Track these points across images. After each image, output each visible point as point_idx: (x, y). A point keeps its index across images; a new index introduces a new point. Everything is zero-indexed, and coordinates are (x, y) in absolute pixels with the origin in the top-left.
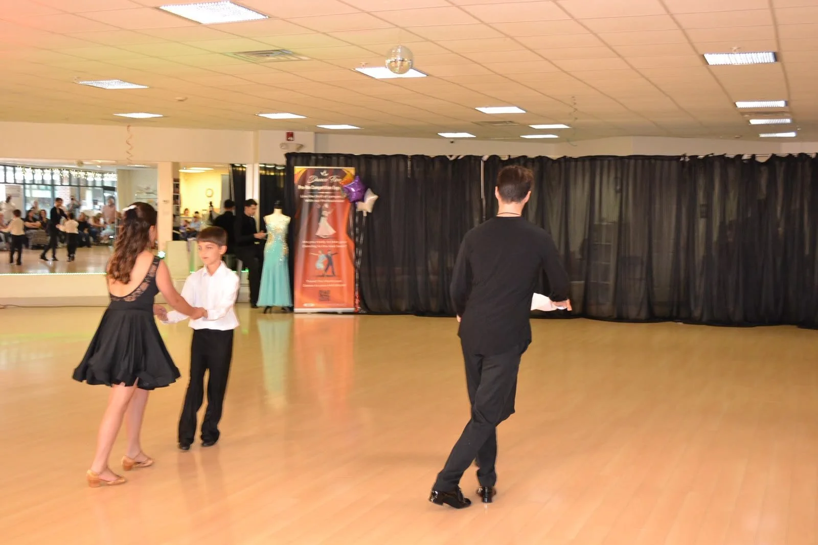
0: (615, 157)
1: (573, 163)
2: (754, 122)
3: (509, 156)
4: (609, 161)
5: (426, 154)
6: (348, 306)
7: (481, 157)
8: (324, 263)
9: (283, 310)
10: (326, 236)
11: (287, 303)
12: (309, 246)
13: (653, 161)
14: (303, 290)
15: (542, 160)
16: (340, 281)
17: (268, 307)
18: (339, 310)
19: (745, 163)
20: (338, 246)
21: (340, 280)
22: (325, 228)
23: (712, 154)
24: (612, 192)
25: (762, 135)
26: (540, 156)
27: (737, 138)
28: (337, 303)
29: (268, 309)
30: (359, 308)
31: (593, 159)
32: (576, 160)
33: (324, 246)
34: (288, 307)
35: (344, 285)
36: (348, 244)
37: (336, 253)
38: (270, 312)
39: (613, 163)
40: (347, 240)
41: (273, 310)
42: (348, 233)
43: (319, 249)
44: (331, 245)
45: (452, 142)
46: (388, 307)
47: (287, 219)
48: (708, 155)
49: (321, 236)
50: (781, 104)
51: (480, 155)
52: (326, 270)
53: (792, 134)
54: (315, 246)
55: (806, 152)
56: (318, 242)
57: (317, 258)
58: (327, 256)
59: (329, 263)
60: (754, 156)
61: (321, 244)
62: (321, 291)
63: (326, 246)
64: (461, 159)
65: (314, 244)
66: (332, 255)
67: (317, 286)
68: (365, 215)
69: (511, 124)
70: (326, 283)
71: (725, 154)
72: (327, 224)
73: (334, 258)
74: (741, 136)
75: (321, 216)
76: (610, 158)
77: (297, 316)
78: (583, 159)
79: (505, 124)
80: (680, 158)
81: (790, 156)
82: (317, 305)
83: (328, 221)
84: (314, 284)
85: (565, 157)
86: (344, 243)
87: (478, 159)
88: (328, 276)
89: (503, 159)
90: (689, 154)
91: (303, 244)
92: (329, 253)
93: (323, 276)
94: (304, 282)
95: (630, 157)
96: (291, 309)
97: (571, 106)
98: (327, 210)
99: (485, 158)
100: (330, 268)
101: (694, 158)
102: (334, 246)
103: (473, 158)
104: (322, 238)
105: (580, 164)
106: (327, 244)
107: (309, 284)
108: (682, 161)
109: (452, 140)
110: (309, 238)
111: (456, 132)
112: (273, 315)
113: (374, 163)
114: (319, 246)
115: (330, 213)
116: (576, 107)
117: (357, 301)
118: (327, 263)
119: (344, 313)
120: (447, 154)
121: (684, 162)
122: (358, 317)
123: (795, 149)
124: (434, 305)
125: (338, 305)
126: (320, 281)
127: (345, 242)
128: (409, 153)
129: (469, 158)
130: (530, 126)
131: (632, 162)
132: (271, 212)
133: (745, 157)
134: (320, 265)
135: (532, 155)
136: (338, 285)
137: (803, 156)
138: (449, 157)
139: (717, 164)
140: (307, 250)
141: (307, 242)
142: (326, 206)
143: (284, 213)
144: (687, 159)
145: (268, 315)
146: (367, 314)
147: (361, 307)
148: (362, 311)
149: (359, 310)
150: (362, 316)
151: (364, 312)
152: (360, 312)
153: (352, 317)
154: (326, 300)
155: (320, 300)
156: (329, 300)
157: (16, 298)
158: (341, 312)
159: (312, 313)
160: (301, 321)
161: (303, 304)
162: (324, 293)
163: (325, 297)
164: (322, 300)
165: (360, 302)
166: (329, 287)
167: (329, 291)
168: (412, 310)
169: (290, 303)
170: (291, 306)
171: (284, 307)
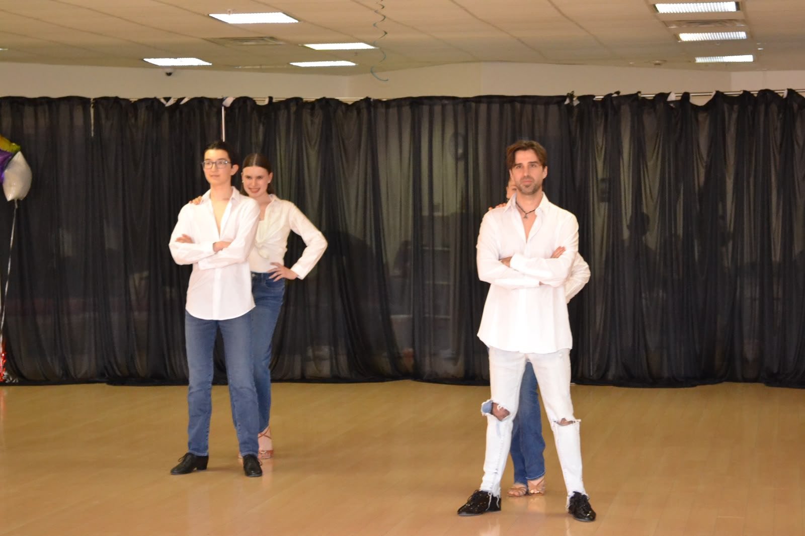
0: (454, 99)
1: (382, 110)
2: (685, 37)
3: (271, 98)
4: (444, 106)
5: (121, 96)
7: (222, 100)
13: (518, 105)
15: (327, 105)
19: (672, 107)
23: (618, 93)
24: (450, 160)
25: (699, 60)
26: (324, 98)
27: (659, 64)
30: (6, 374)
31: (416, 103)
32: (388, 104)
39: (449, 108)
45: (169, 74)
46: (58, 371)
48: (612, 94)
50: (731, 7)
51: (220, 97)
53: (749, 58)
55: (772, 89)
60: (686, 96)
64: (187, 102)
68: (16, 206)
69: (273, 42)
71: (639, 92)
74: (665, 61)
76: (446, 102)
78: (399, 103)
79: (262, 42)
80: (565, 100)
81: (746, 93)
85: (367, 100)
87: (216, 103)
89: (259, 103)
90: (578, 93)
95: (479, 99)
97: (376, 12)
99: (228, 102)
101: (586, 99)
103: (206, 104)
105: (393, 111)
108: (568, 104)
109: (169, 71)
111: (176, 58)
113: (28, 111)
116: (384, 12)
120: (160, 96)
121: (570, 106)
122: (5, 391)
123: (754, 84)
124: (141, 365)
128: (92, 93)
129: (199, 101)
130: (307, 45)
131: (483, 107)
133: (672, 97)
135: (310, 95)
137: (767, 95)
138: (163, 101)
139: (626, 111)
144: (576, 102)
146: (20, 384)
147: (8, 372)
148: (11, 379)
149: (5, 376)
150: (12, 388)
151: (14, 381)
152: (7, 382)
165: (6, 362)
168: (102, 375)
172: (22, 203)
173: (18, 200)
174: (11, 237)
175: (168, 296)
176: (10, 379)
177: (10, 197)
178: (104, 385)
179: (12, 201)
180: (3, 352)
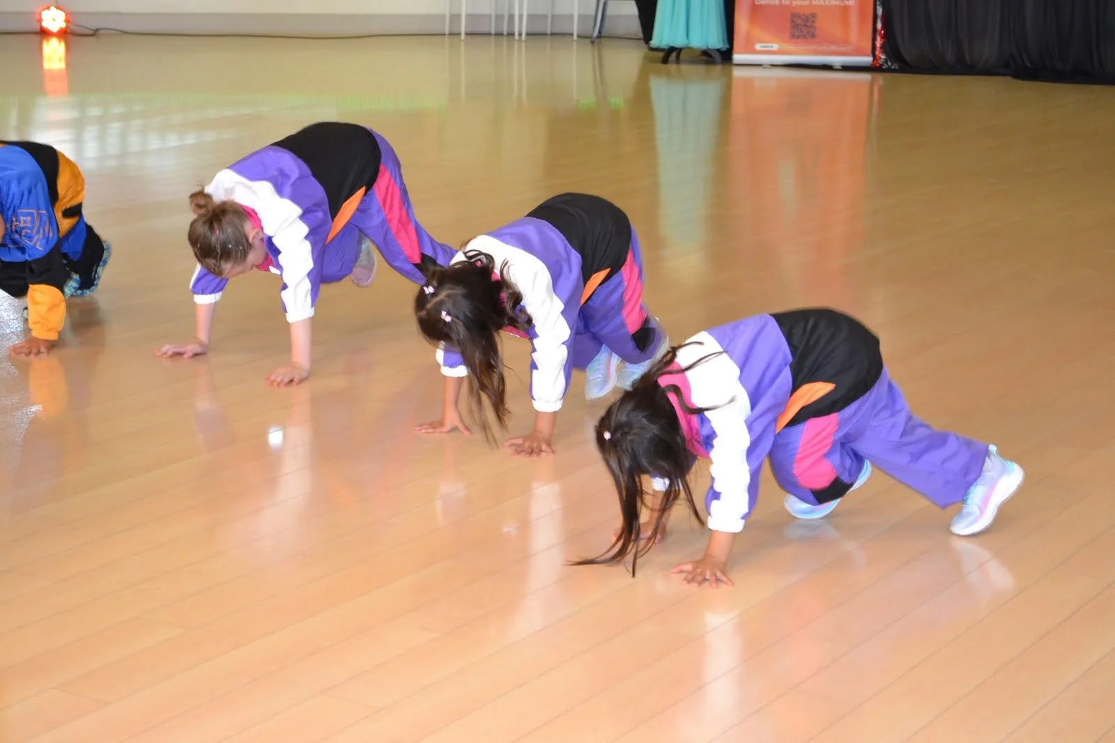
6: (858, 52)
9: (705, 58)
11: (713, 39)
14: (756, 10)
17: (672, 49)
18: (837, 60)
28: (832, 43)
29: (670, 55)
30: (883, 57)
34: (718, 50)
38: (678, 61)
41: (682, 56)
46: (950, 56)
62: (795, 15)
67: (787, 2)
77: (737, 73)
82: (785, 47)
96: (726, 56)
112: (685, 68)
117: (879, 43)
119: (846, 68)
122: (881, 79)
125: (833, 48)
145: (672, 67)
146: (901, 71)
147: (886, 55)
148: (889, 64)
149: (882, 61)
150: (889, 76)
151: (893, 67)
152: (884, 67)
153: (865, 77)
154: (807, 36)
155: (793, 36)
156: (813, 36)
157: (120, 14)
158: (841, 64)
159: (773, 66)
160: (748, 82)
161: (754, 44)
162: (803, 20)
163: (804, 29)
164: (798, 37)
165: (883, 42)
166: (816, 6)
167: (814, 15)
168: (1007, 65)
169: (726, 41)
170: (724, 49)
171: (710, 52)
176: (887, 64)
178: (1009, 79)
180: (882, 29)
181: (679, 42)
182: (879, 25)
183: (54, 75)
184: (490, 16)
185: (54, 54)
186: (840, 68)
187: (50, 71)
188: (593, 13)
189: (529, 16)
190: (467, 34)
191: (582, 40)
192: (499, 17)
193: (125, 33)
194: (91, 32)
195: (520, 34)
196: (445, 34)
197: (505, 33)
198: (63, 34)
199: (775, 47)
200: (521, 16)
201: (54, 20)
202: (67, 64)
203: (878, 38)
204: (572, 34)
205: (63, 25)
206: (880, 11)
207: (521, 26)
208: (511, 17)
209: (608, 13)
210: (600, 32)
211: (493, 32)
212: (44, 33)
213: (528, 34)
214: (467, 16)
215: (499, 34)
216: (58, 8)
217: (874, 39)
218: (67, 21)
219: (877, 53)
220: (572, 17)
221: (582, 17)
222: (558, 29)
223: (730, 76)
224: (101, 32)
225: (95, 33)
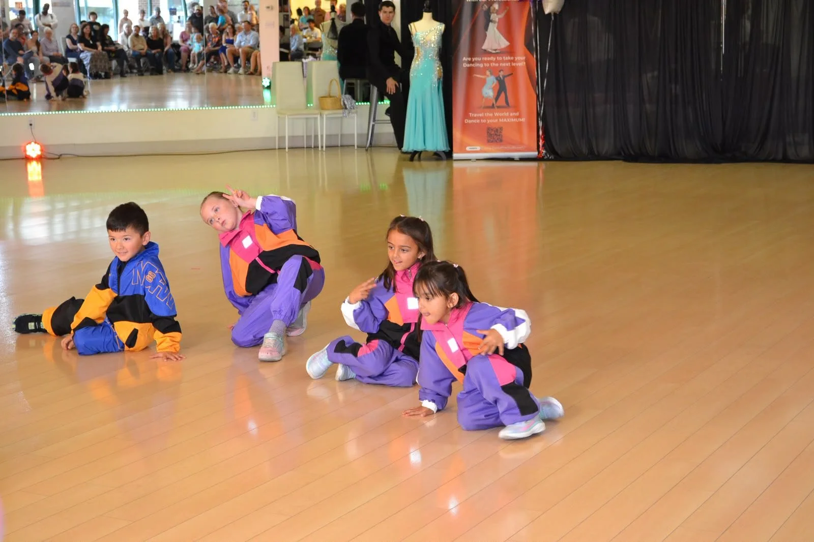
6: (528, 150)
8: (494, 89)
9: (435, 157)
10: (496, 50)
11: (441, 146)
12: (471, 65)
14: (465, 127)
16: (517, 114)
17: (415, 152)
18: (516, 155)
20: (514, 64)
21: (516, 112)
22: (494, 39)
28: (513, 144)
29: (414, 156)
30: (544, 152)
33: (493, 64)
34: (444, 152)
35: (523, 120)
36: (527, 61)
37: (510, 75)
38: (419, 159)
40: (526, 55)
41: (422, 155)
42: (528, 45)
43: (485, 69)
44: (504, 62)
46: (585, 150)
47: (440, 27)
49: (490, 51)
52: (497, 99)
54: (481, 66)
56: (485, 59)
57: (484, 82)
58: (498, 79)
59: (501, 88)
61: (490, 62)
62: (488, 129)
63: (497, 65)
65: (479, 62)
66: (504, 77)
67: (484, 121)
68: (553, 18)
70: (499, 117)
72: (497, 31)
73: (508, 82)
75: (488, 21)
77: (456, 165)
82: (486, 148)
83: (498, 28)
84: (480, 118)
86: (521, 60)
88: (498, 107)
91: (464, 62)
92: (501, 74)
93: (493, 106)
94: (466, 115)
96: (449, 155)
98: (498, 12)
100: (503, 95)
102: (508, 64)
104: (490, 53)
106: (496, 61)
107: (474, 118)
110: (472, 54)
112: (424, 163)
114: (488, 65)
115: (501, 16)
117: (541, 143)
118: (498, 88)
119: (522, 159)
122: (543, 165)
124: (651, 147)
125: (514, 147)
126: (488, 114)
127: (524, 58)
132: (419, 17)
134: (488, 92)
136: (515, 120)
140: (470, 71)
141: (470, 59)
142: (496, 6)
143: (436, 18)
145: (416, 163)
146: (555, 160)
147: (546, 150)
148: (548, 156)
149: (544, 154)
150: (548, 163)
151: (550, 158)
152: (545, 158)
153: (534, 164)
154: (498, 141)
155: (489, 141)
156: (501, 141)
157: (74, 144)
158: (518, 157)
159: (477, 160)
160: (463, 170)
161: (466, 147)
162: (495, 131)
163: (495, 136)
164: (492, 142)
165: (544, 143)
166: (501, 122)
167: (501, 128)
168: (619, 154)
169: (447, 146)
170: (448, 151)
171: (438, 153)
172: (558, 16)
173: (555, 14)
174: (548, 43)
175: (673, 91)
177: (547, 11)
178: (620, 161)
179: (550, 14)
180: (542, 134)
181: (420, 147)
182: (541, 133)
183: (35, 184)
184: (303, 136)
185: (34, 171)
186: (518, 159)
187: (33, 182)
188: (366, 132)
189: (326, 135)
190: (289, 148)
191: (360, 148)
192: (309, 137)
193: (78, 156)
194: (58, 157)
195: (322, 147)
196: (275, 149)
197: (313, 147)
198: (39, 159)
199: (478, 148)
200: (322, 136)
201: (33, 150)
202: (43, 177)
203: (541, 141)
204: (354, 146)
205: (39, 153)
206: (541, 124)
207: (323, 142)
208: (316, 137)
209: (375, 131)
210: (371, 144)
211: (305, 147)
212: (28, 159)
213: (326, 147)
214: (289, 137)
215: (309, 148)
216: (35, 143)
217: (538, 141)
218: (42, 150)
219: (540, 150)
220: (354, 135)
221: (359, 135)
222: (345, 143)
223: (451, 167)
224: (63, 156)
225: (59, 157)
